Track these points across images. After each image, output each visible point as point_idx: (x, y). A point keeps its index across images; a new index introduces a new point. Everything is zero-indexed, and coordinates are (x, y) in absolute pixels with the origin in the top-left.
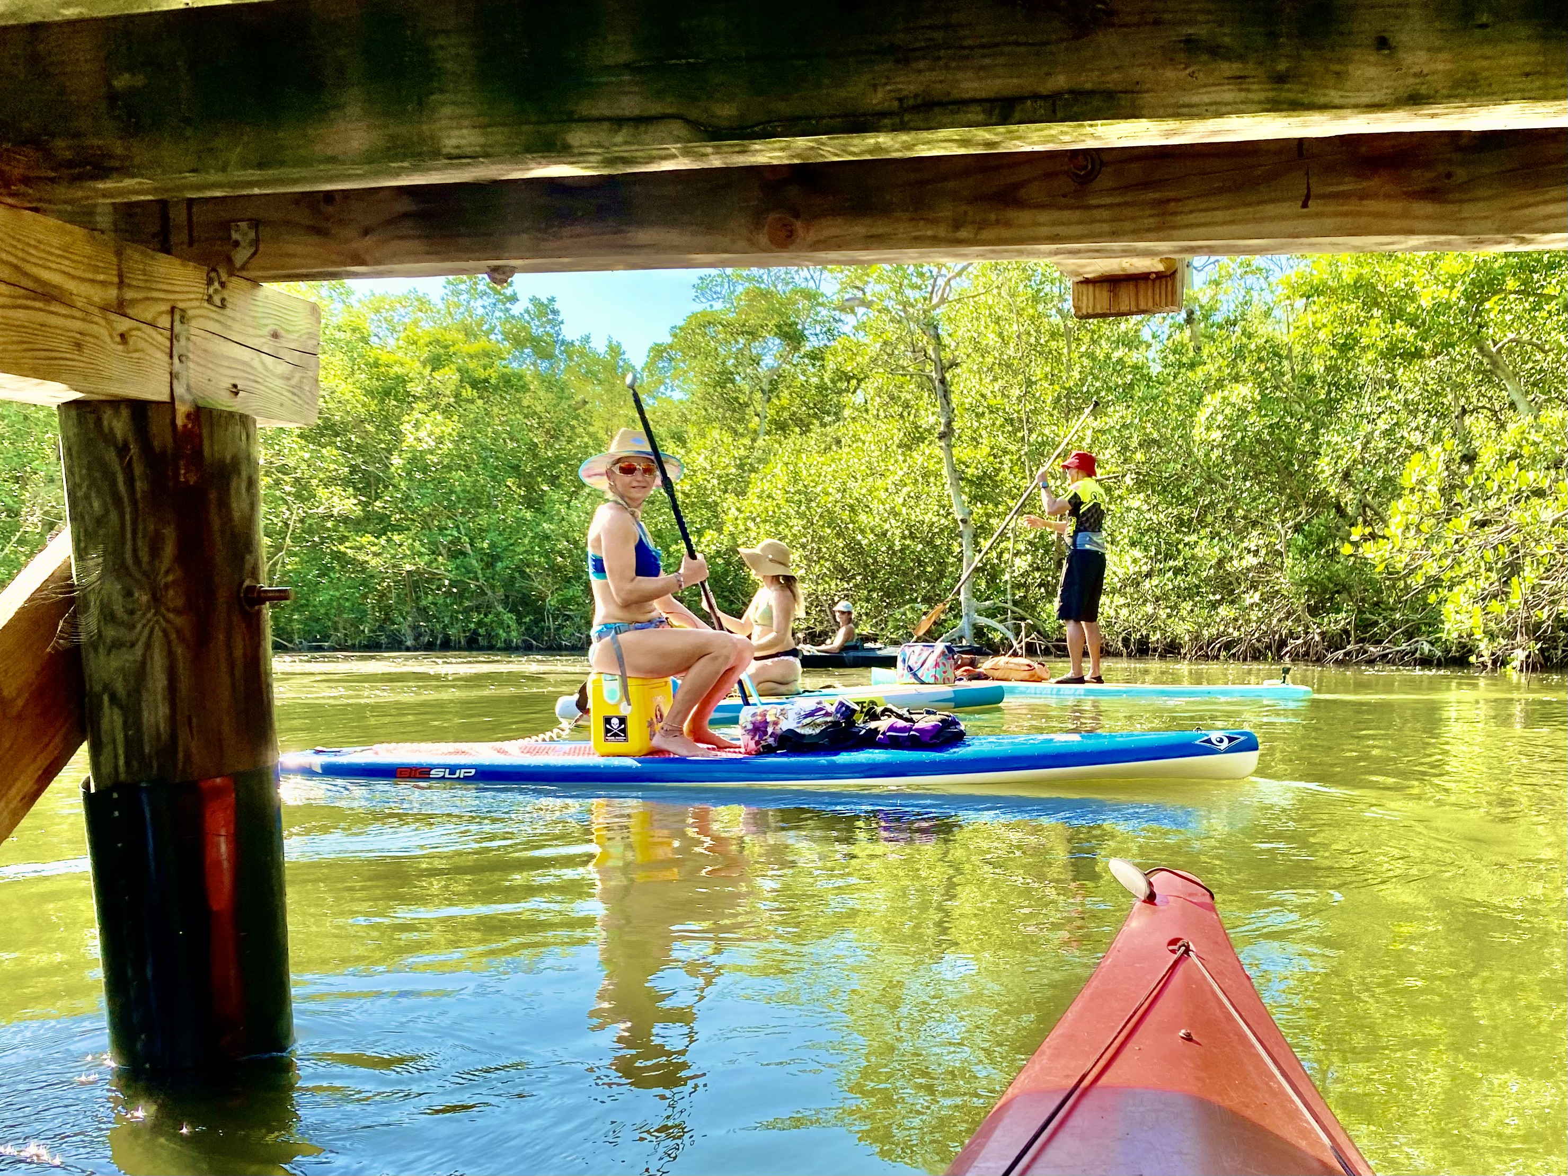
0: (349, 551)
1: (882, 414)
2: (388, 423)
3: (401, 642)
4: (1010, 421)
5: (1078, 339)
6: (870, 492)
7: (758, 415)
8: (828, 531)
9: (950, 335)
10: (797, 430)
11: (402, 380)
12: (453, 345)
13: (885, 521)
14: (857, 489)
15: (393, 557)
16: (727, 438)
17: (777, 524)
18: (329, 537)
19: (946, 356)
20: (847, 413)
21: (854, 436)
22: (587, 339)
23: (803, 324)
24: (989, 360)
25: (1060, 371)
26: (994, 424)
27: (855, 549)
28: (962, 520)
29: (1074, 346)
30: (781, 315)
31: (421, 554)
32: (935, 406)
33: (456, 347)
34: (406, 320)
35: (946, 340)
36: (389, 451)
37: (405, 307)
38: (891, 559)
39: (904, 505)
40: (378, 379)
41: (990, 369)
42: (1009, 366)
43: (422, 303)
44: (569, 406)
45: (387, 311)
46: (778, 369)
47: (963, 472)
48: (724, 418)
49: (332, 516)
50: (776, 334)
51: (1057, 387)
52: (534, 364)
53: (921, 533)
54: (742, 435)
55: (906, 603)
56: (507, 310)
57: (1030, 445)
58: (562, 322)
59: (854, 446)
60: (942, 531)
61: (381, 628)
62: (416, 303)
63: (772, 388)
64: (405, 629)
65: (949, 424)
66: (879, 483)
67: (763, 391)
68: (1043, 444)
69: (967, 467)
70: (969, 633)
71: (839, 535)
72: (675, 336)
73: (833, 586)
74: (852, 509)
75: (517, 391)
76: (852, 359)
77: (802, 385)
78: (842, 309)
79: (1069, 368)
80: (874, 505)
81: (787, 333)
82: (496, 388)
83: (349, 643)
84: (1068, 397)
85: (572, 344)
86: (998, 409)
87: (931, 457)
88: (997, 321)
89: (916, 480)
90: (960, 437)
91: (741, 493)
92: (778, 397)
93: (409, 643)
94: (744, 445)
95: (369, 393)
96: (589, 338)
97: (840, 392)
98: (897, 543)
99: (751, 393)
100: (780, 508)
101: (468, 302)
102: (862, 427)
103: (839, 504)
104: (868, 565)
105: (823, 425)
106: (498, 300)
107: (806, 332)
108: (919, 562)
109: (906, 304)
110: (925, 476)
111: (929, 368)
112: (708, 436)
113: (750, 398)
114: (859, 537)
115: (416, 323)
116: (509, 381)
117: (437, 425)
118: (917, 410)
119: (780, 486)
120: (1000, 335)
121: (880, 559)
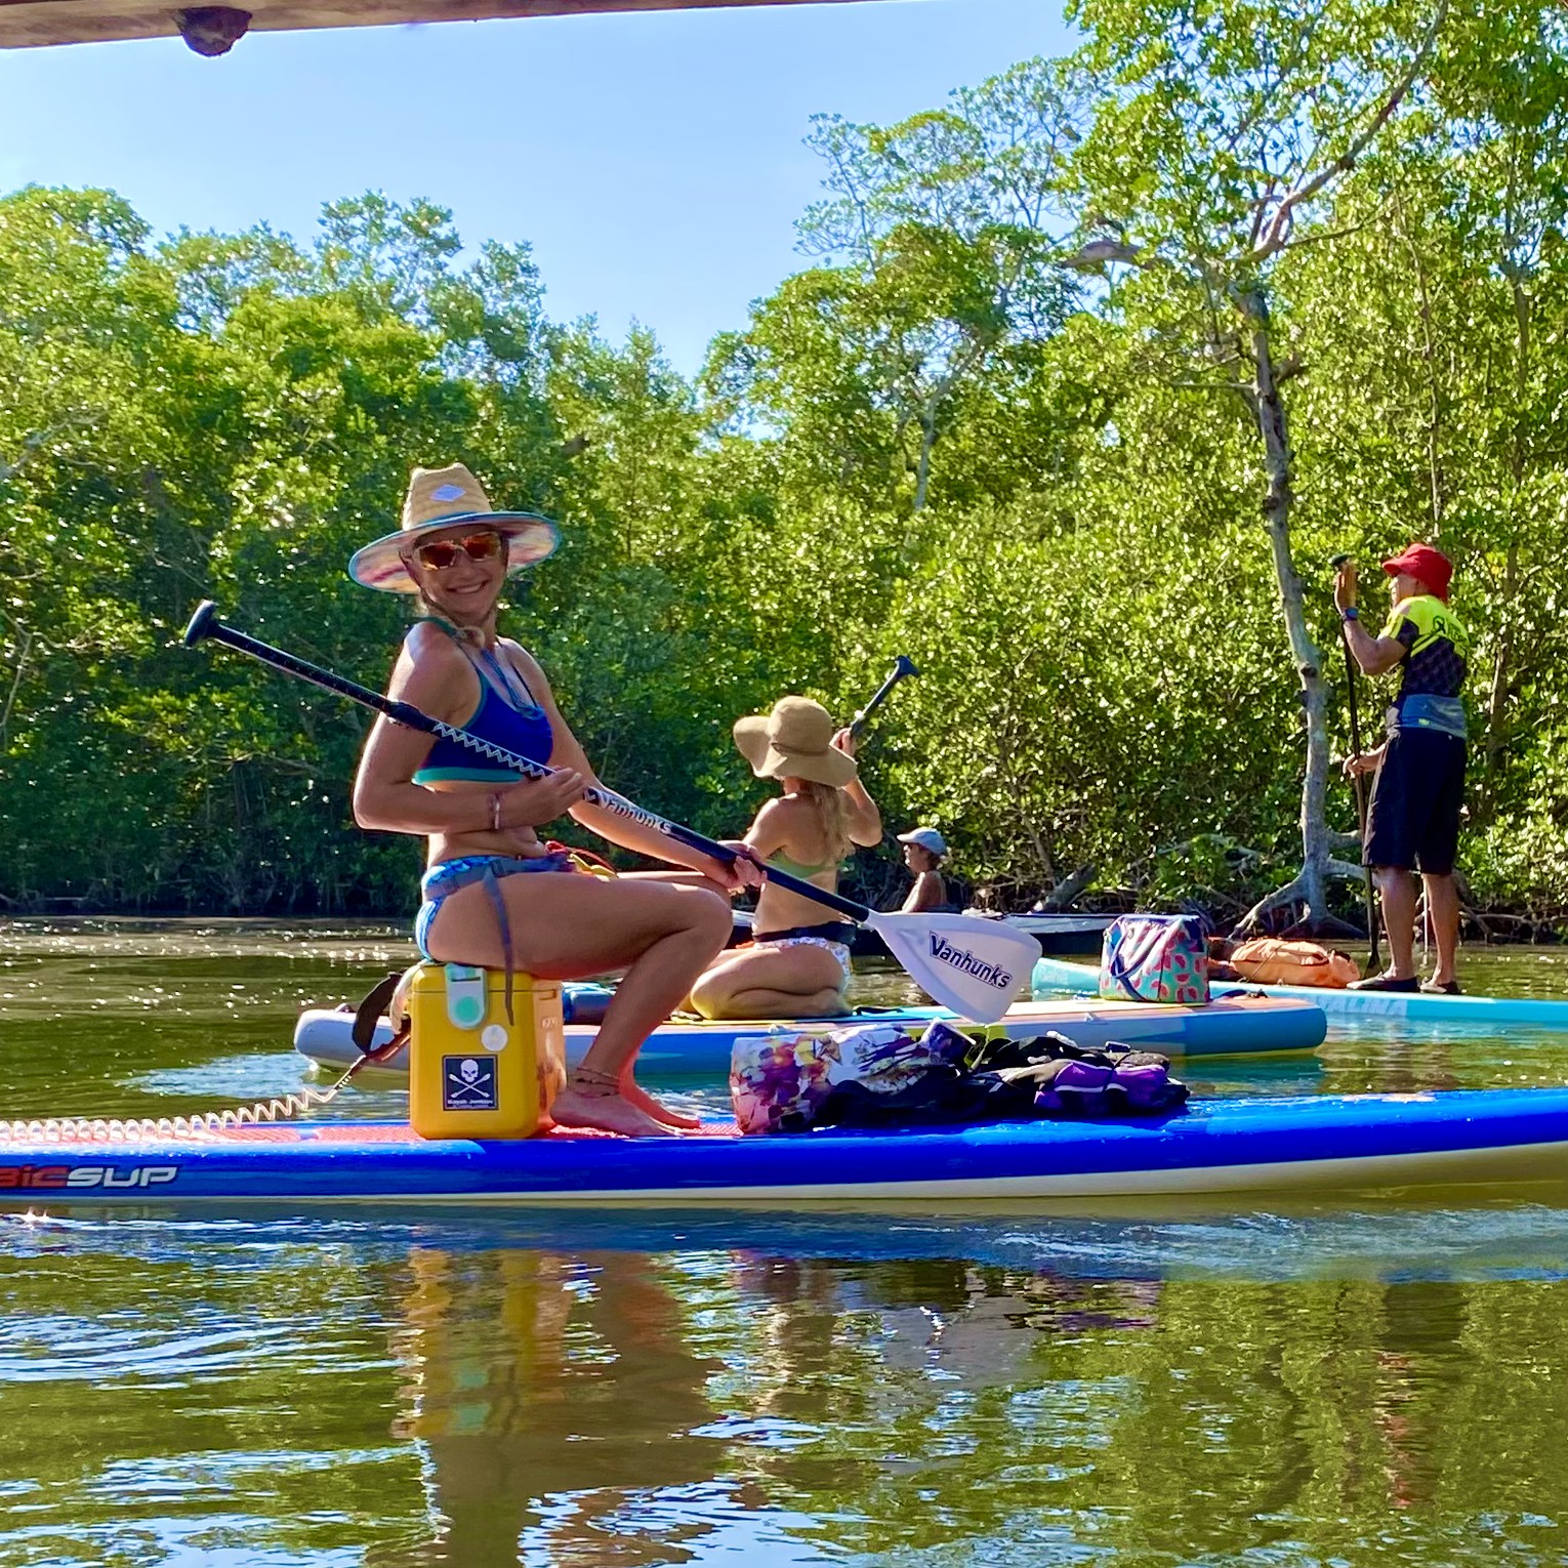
0: (126, 722)
1: (1152, 466)
2: (208, 478)
3: (222, 898)
4: (1405, 479)
5: (1541, 319)
6: (1126, 615)
7: (911, 468)
8: (1044, 691)
9: (1289, 314)
10: (989, 498)
11: (234, 397)
12: (335, 331)
13: (1154, 673)
14: (1100, 609)
15: (211, 733)
16: (853, 512)
17: (943, 677)
18: (94, 696)
19: (1282, 352)
20: (1084, 463)
21: (1097, 507)
22: (591, 322)
23: (1004, 293)
24: (1365, 359)
25: (1506, 382)
26: (1372, 484)
27: (1093, 725)
28: (1304, 671)
29: (1533, 334)
30: (962, 275)
31: (262, 732)
32: (1255, 449)
33: (341, 335)
34: (249, 285)
35: (1281, 320)
36: (208, 533)
37: (245, 259)
38: (1164, 746)
39: (1191, 640)
40: (190, 396)
41: (1366, 380)
42: (1405, 373)
43: (280, 253)
44: (553, 450)
45: (213, 267)
46: (951, 381)
47: (1310, 577)
48: (848, 474)
49: (101, 655)
50: (951, 313)
51: (1498, 412)
52: (488, 370)
53: (1224, 695)
54: (882, 508)
55: (1192, 831)
56: (440, 267)
57: (1443, 524)
58: (543, 290)
59: (1097, 527)
60: (1265, 692)
61: (184, 870)
62: (266, 252)
63: (941, 417)
64: (231, 872)
65: (1283, 483)
66: (1144, 599)
67: (924, 424)
68: (1468, 523)
69: (1319, 567)
70: (1314, 891)
71: (1065, 699)
72: (759, 317)
73: (1050, 799)
74: (1091, 648)
75: (453, 419)
76: (1095, 358)
77: (1000, 412)
78: (1081, 266)
79: (1524, 375)
80: (1134, 640)
81: (971, 310)
82: (413, 413)
83: (124, 897)
84: (1520, 431)
85: (561, 331)
86: (1381, 456)
87: (1246, 547)
88: (1383, 282)
89: (1218, 594)
90: (1304, 509)
91: (877, 617)
92: (953, 434)
93: (236, 900)
94: (884, 525)
95: (172, 421)
96: (593, 320)
97: (1073, 425)
98: (1177, 715)
99: (901, 426)
100: (949, 646)
101: (367, 252)
102: (1113, 490)
103: (1064, 640)
104: (1119, 758)
105: (1038, 488)
106: (425, 248)
107: (1010, 310)
108: (1221, 752)
109: (1203, 250)
110: (1235, 585)
111: (1247, 377)
112: (816, 508)
113: (899, 437)
114: (1103, 703)
115: (265, 290)
116: (440, 399)
117: (299, 483)
118: (1222, 459)
119: (950, 603)
120: (1388, 311)
121: (1144, 746)
